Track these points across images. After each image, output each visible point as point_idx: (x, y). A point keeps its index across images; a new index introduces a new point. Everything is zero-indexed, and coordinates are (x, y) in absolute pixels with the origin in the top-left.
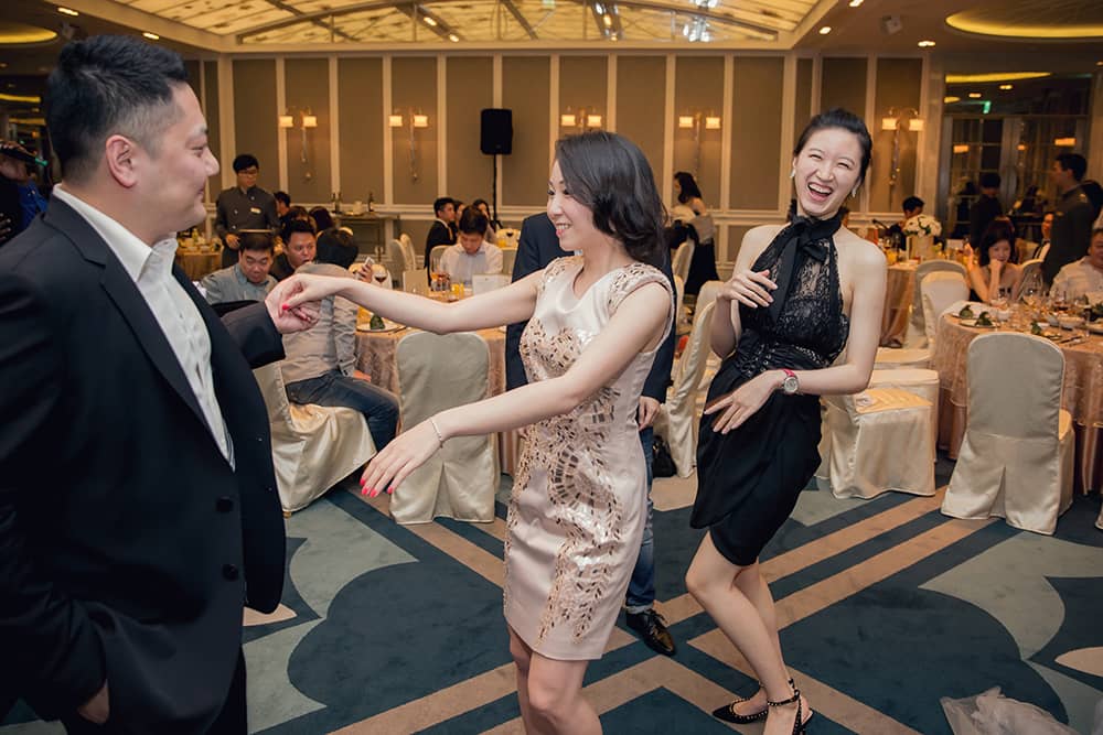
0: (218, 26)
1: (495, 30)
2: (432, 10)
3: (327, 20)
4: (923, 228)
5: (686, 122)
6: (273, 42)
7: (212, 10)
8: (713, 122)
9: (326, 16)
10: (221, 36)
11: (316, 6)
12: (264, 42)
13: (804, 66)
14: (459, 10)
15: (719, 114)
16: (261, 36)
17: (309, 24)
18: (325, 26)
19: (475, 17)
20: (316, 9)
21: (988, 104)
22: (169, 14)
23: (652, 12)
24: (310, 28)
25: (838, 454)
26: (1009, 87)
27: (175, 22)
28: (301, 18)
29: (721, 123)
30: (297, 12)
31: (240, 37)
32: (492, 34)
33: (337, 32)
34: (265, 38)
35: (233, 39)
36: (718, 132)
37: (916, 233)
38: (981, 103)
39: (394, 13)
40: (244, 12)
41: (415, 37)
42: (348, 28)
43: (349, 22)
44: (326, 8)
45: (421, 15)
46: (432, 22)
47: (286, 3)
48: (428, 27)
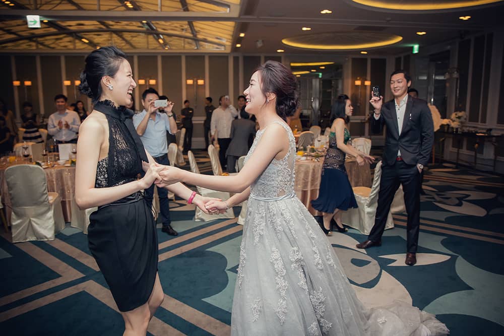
2: (84, 36)
3: (34, 39)
5: (190, 82)
6: (11, 47)
8: (201, 82)
9: (34, 37)
11: (29, 33)
13: (236, 59)
14: (96, 36)
15: (203, 78)
17: (27, 41)
18: (34, 41)
19: (104, 39)
20: (28, 34)
21: (321, 74)
23: (177, 38)
24: (28, 43)
26: (323, 68)
28: (22, 38)
29: (204, 82)
30: (20, 36)
33: (42, 44)
34: (6, 47)
36: (203, 86)
38: (317, 73)
39: (65, 37)
41: (75, 46)
42: (47, 43)
43: (46, 40)
44: (33, 34)
45: (80, 38)
46: (86, 41)
47: (13, 31)
48: (85, 43)
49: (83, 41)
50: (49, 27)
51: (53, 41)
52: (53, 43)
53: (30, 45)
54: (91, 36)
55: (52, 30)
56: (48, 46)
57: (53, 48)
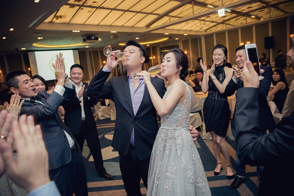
0: (200, 29)
1: (269, 16)
2: (252, 14)
3: (225, 23)
6: (214, 30)
7: (197, 26)
9: (224, 22)
10: (202, 31)
12: (212, 31)
14: (260, 12)
16: (211, 29)
17: (221, 24)
18: (225, 24)
19: (266, 13)
20: (221, 21)
22: (189, 29)
27: (190, 31)
28: (218, 24)
30: (217, 23)
31: (206, 31)
32: (268, 17)
33: (229, 24)
34: (211, 30)
35: (204, 31)
39: (241, 17)
40: (205, 25)
41: (246, 22)
42: (231, 23)
43: (231, 22)
44: (224, 20)
45: (250, 16)
46: (254, 17)
47: (214, 21)
48: (253, 18)
49: (252, 18)
50: (231, 14)
51: (234, 21)
52: (234, 23)
53: (223, 26)
54: (256, 13)
55: (234, 15)
56: (232, 25)
57: (235, 25)
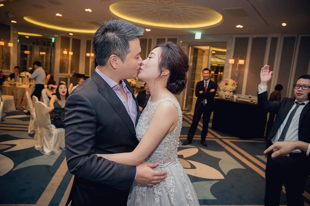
4: (26, 76)
25: (47, 143)
37: (24, 77)
